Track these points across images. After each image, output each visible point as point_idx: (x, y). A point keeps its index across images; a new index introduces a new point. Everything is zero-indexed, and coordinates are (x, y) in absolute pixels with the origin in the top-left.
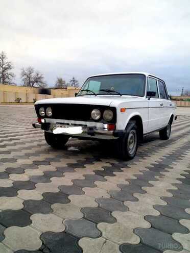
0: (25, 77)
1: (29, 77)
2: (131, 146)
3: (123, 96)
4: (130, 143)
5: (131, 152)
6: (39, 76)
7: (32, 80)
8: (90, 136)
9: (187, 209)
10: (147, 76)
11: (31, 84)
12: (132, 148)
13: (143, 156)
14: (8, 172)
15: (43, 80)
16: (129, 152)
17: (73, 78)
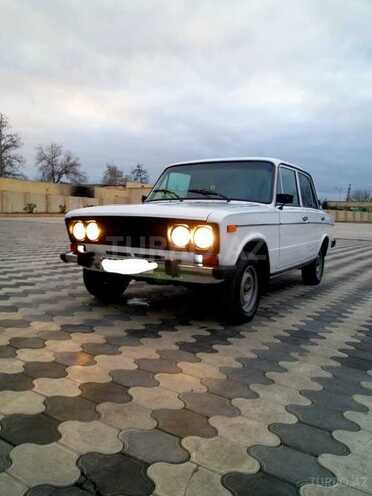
0: (44, 163)
1: (51, 163)
2: (247, 297)
3: (232, 202)
4: (246, 291)
5: (248, 308)
6: (71, 161)
7: (59, 169)
8: (170, 278)
9: (348, 412)
10: (277, 165)
11: (56, 177)
12: (248, 300)
13: (268, 314)
14: (15, 345)
15: (80, 169)
16: (244, 308)
17: (138, 166)
